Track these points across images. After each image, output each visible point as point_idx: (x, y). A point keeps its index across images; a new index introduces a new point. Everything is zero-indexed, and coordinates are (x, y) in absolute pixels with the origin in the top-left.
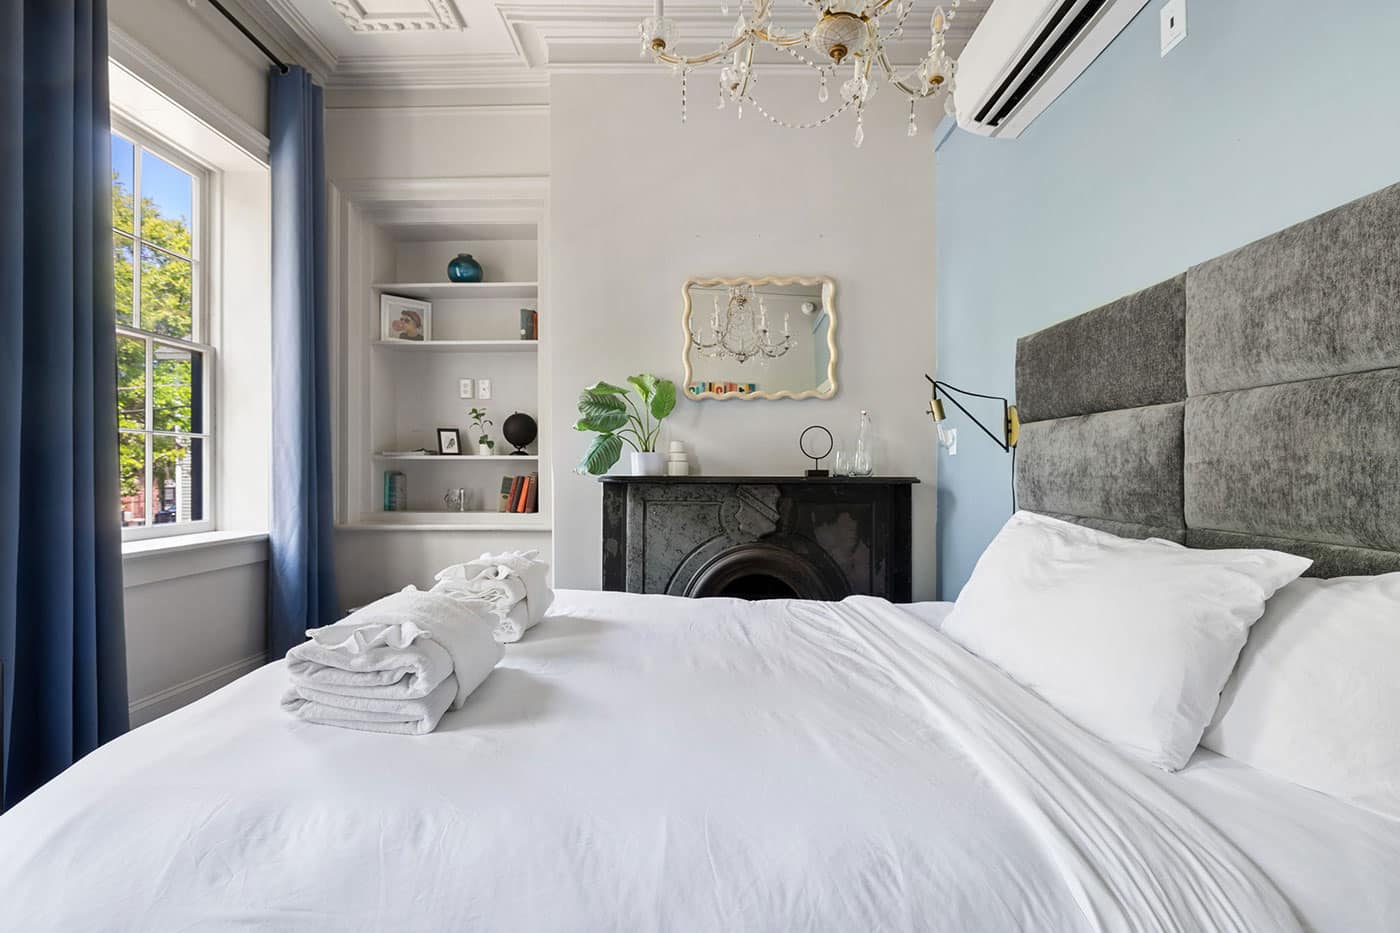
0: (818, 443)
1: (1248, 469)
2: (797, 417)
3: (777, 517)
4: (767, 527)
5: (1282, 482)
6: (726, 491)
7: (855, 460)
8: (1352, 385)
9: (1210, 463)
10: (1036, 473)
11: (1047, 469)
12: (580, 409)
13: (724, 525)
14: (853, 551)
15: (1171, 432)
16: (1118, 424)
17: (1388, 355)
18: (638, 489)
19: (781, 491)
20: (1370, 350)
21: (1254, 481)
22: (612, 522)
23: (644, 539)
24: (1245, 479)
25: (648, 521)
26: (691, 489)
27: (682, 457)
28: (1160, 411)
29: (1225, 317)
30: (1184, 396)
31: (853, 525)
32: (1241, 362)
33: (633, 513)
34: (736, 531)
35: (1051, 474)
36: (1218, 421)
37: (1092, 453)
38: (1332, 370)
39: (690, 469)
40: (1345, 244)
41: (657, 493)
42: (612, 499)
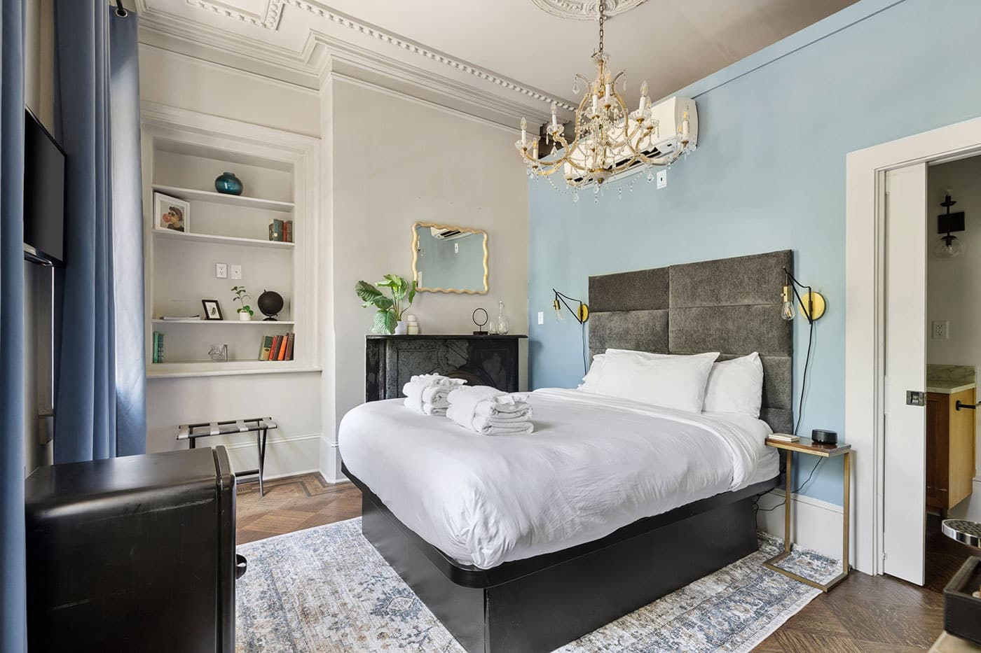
0: (480, 317)
1: (692, 332)
2: (469, 304)
3: (467, 356)
4: (463, 362)
5: (703, 336)
6: (440, 343)
7: (498, 326)
8: (722, 310)
9: (680, 330)
10: (601, 333)
11: (608, 331)
12: (358, 294)
13: (440, 361)
14: (500, 372)
15: (664, 320)
16: (644, 315)
17: (731, 303)
18: (394, 343)
19: (469, 342)
20: (726, 301)
21: (695, 336)
22: (372, 363)
23: (398, 372)
24: (692, 335)
25: (400, 361)
26: (422, 342)
27: (415, 324)
28: (660, 312)
29: (685, 284)
30: (668, 308)
31: (499, 359)
32: (690, 299)
33: (391, 357)
34: (446, 365)
35: (610, 334)
36: (682, 317)
37: (631, 326)
38: (716, 305)
39: (419, 331)
40: (720, 272)
41: (405, 345)
42: (371, 349)
